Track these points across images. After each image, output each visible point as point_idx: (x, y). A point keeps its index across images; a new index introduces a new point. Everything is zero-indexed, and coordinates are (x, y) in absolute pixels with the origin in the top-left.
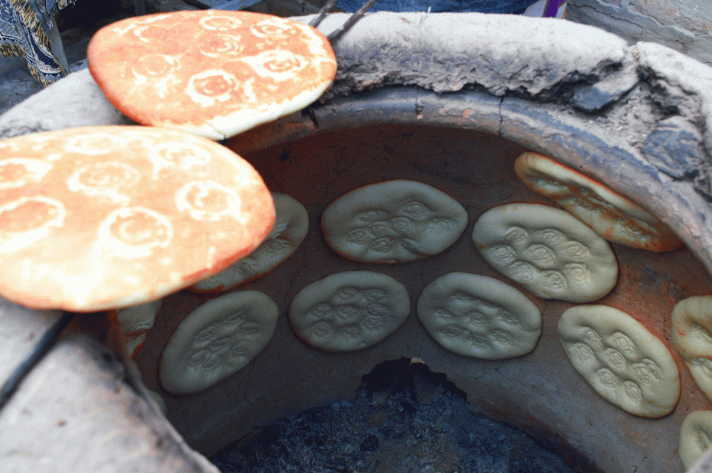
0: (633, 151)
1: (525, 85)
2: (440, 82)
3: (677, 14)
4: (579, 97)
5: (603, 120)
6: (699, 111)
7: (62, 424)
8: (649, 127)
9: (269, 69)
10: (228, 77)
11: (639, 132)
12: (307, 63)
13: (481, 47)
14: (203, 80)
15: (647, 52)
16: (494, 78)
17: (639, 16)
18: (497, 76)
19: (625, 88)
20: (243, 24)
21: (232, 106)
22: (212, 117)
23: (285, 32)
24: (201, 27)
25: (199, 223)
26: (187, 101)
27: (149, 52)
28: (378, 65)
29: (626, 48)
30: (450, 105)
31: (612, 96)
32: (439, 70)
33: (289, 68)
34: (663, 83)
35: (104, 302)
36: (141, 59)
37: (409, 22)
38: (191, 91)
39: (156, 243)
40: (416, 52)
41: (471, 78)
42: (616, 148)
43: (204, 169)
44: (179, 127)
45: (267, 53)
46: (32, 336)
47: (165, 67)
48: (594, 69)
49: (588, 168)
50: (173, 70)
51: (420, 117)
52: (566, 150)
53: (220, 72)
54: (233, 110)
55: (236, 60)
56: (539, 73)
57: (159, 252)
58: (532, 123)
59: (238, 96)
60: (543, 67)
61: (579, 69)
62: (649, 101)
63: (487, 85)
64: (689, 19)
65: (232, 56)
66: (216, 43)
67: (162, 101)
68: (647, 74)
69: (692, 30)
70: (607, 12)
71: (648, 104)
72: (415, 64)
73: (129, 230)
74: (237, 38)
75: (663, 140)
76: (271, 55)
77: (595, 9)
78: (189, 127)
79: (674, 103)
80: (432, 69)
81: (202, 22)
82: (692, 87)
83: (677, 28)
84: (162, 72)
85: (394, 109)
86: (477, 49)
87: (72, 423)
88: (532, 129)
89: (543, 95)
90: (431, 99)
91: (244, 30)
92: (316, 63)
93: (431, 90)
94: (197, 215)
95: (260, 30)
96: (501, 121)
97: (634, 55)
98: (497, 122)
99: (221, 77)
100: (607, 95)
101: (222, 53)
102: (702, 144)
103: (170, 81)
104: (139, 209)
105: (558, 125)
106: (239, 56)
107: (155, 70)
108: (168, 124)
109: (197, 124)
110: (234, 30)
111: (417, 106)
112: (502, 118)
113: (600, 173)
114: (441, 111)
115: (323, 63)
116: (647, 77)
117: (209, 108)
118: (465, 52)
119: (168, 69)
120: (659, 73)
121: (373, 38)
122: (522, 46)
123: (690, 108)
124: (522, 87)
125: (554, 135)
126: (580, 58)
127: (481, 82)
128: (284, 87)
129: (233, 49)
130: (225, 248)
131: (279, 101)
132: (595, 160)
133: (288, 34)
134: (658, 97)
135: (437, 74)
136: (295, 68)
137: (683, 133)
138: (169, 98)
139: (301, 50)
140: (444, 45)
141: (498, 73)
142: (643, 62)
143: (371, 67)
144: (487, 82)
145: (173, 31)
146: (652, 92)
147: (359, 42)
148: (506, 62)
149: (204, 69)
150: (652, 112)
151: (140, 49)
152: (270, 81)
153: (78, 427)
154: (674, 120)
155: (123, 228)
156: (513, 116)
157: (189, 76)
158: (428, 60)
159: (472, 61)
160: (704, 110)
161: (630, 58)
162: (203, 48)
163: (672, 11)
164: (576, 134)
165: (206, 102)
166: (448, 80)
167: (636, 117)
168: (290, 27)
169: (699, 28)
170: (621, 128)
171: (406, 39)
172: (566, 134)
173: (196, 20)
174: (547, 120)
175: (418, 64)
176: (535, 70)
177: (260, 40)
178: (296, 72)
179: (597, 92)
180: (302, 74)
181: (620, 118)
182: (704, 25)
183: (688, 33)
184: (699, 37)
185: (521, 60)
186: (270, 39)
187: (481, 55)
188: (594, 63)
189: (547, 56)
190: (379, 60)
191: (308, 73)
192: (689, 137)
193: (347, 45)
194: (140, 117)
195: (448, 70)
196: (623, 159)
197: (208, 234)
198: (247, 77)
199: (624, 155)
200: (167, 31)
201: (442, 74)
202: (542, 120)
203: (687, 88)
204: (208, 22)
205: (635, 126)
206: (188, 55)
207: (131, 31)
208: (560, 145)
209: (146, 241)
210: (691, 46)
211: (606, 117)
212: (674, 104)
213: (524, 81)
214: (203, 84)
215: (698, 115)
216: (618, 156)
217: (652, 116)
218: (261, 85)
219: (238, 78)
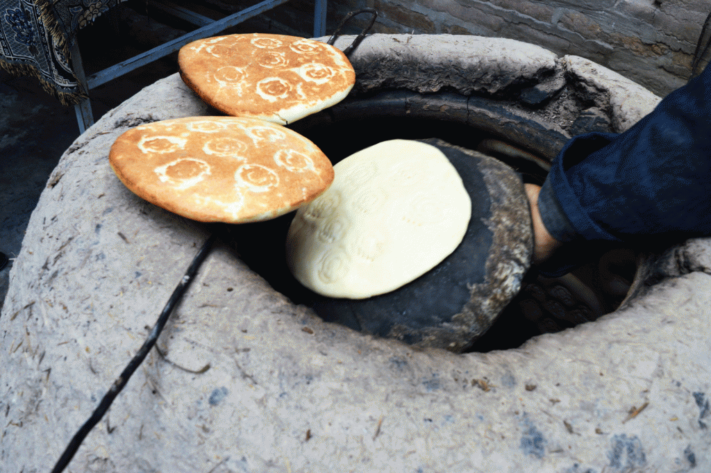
0: (563, 132)
1: (486, 87)
2: (424, 85)
3: (598, 30)
4: (524, 95)
5: (542, 111)
6: (608, 103)
7: (230, 290)
8: (575, 116)
9: (312, 76)
10: (283, 82)
11: (568, 119)
12: (336, 72)
13: (453, 59)
14: (267, 84)
15: (572, 62)
16: (463, 82)
17: (567, 32)
18: (465, 81)
19: (557, 88)
20: (283, 44)
21: (291, 102)
22: (278, 110)
23: (315, 49)
24: (254, 46)
25: (293, 173)
26: (258, 99)
27: (223, 64)
28: (378, 73)
29: (557, 59)
30: (432, 102)
31: (548, 94)
32: (422, 77)
33: (324, 76)
34: (583, 84)
35: (249, 218)
36: (218, 70)
37: (399, 42)
38: (259, 91)
39: (271, 185)
40: (406, 64)
41: (446, 82)
42: (552, 131)
43: (284, 141)
44: (256, 116)
45: (307, 65)
46: (195, 245)
47: (237, 75)
48: (535, 75)
49: (533, 146)
50: (243, 77)
51: (408, 112)
52: (516, 134)
53: (277, 79)
54: (292, 105)
55: (287, 70)
56: (495, 78)
57: (274, 190)
58: (491, 115)
59: (293, 95)
60: (498, 74)
61: (524, 75)
62: (573, 97)
63: (458, 87)
64: (608, 34)
65: (283, 68)
66: (269, 58)
67: (240, 98)
68: (572, 78)
69: (611, 43)
70: (540, 29)
71: (573, 99)
72: (405, 73)
73: (253, 177)
74: (283, 54)
75: (585, 124)
76: (310, 66)
77: (530, 26)
78: (262, 116)
79: (591, 97)
80: (418, 76)
81: (253, 41)
82: (603, 86)
83: (599, 42)
84: (236, 79)
85: (389, 105)
86: (450, 61)
87: (236, 289)
88: (491, 119)
89: (499, 94)
90: (417, 99)
91: (285, 48)
92: (342, 71)
93: (416, 92)
94: (290, 169)
95: (296, 47)
96: (468, 114)
97: (562, 64)
98: (466, 114)
99: (278, 82)
100: (544, 93)
101: (275, 65)
102: (611, 125)
103: (243, 85)
104: (254, 165)
105: (510, 115)
106: (288, 67)
107: (231, 77)
108: (247, 114)
109: (268, 114)
110: (279, 48)
111: (406, 103)
112: (469, 111)
113: (542, 150)
114: (424, 107)
115: (346, 72)
116: (573, 79)
117: (275, 103)
118: (442, 64)
119: (240, 76)
120: (580, 77)
121: (374, 53)
122: (483, 59)
123: (602, 101)
124: (483, 88)
125: (508, 123)
126: (525, 67)
127: (454, 85)
128: (324, 88)
129: (281, 62)
130: (311, 188)
131: (323, 99)
132: (537, 140)
133: (318, 51)
134: (580, 95)
135: (421, 80)
136: (329, 76)
137: (598, 118)
138: (245, 97)
139: (329, 62)
140: (426, 58)
141: (465, 79)
142: (569, 69)
143: (373, 75)
144: (458, 85)
145: (233, 49)
146: (576, 91)
147: (364, 57)
148: (472, 69)
149: (265, 77)
150: (576, 105)
151: (215, 62)
152: (313, 84)
153: (240, 291)
154: (591, 110)
155: (249, 175)
156: (477, 110)
157: (256, 81)
158: (414, 69)
159: (446, 70)
160: (611, 102)
161: (560, 67)
162: (261, 62)
163: (594, 27)
164: (523, 122)
165: (272, 99)
166: (429, 84)
167: (565, 109)
168: (317, 46)
169: (616, 42)
170: (555, 116)
171: (398, 54)
172: (516, 122)
173: (249, 41)
174: (502, 112)
175: (408, 72)
176: (492, 76)
177: (300, 56)
178: (329, 78)
179: (537, 91)
180: (334, 79)
181: (554, 109)
182: (621, 39)
183: (607, 46)
184: (617, 49)
185: (482, 69)
186: (307, 55)
187: (453, 65)
188: (535, 70)
189: (501, 65)
190: (379, 69)
191: (337, 79)
192: (602, 121)
193: (356, 59)
194: (227, 110)
195: (429, 77)
196: (557, 138)
197: (300, 181)
198: (297, 82)
199: (558, 136)
200: (230, 49)
201: (425, 80)
202: (498, 112)
203: (599, 87)
204: (257, 42)
205: (565, 115)
206: (250, 66)
207: (204, 48)
208: (512, 130)
209: (265, 183)
210: (610, 57)
211: (545, 109)
212: (591, 99)
213: (485, 84)
214: (267, 87)
215: (608, 105)
216: (553, 137)
217: (576, 107)
218: (308, 87)
219: (291, 83)
